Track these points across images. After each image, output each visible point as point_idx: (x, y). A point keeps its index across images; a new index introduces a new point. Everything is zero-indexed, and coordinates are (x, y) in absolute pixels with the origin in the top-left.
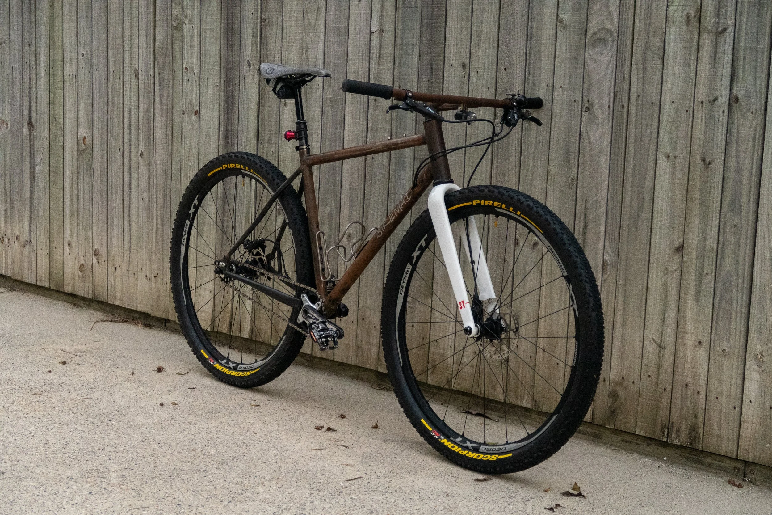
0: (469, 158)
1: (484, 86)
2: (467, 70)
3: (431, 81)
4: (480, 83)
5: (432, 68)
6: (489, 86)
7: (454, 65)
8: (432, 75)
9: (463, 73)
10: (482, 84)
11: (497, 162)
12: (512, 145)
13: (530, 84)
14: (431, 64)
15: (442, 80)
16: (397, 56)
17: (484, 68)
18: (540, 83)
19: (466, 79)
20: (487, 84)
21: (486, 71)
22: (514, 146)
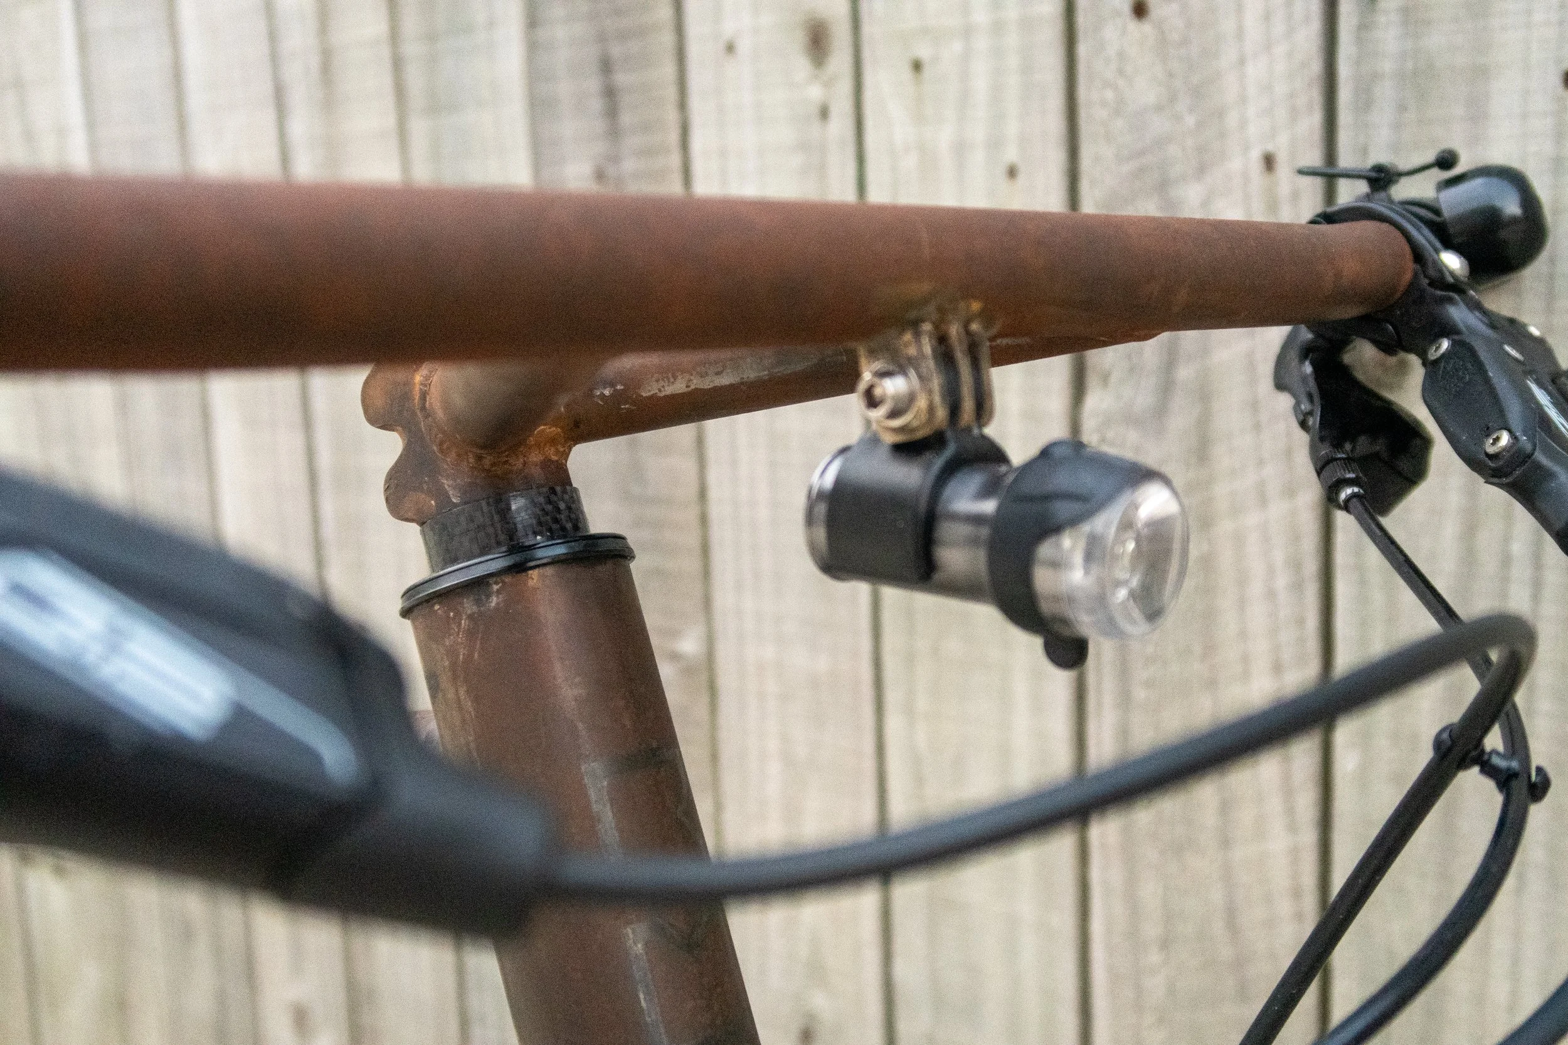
0: (910, 659)
1: (978, 157)
2: (840, 60)
3: (611, 171)
4: (944, 137)
5: (610, 94)
6: (1011, 155)
7: (744, 46)
8: (614, 132)
9: (815, 93)
10: (961, 149)
11: (1125, 699)
12: (1242, 581)
13: (1386, 92)
14: (606, 66)
15: (675, 160)
16: (412, 49)
17: (967, 32)
18: (1480, 73)
19: (840, 125)
20: (995, 144)
21: (982, 43)
22: (1256, 588)
